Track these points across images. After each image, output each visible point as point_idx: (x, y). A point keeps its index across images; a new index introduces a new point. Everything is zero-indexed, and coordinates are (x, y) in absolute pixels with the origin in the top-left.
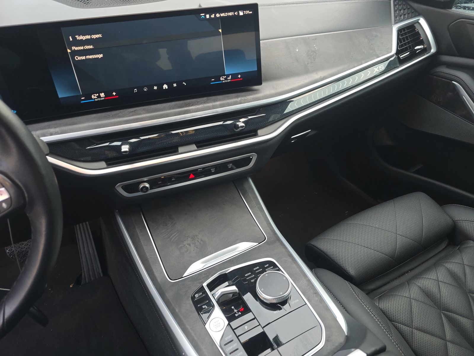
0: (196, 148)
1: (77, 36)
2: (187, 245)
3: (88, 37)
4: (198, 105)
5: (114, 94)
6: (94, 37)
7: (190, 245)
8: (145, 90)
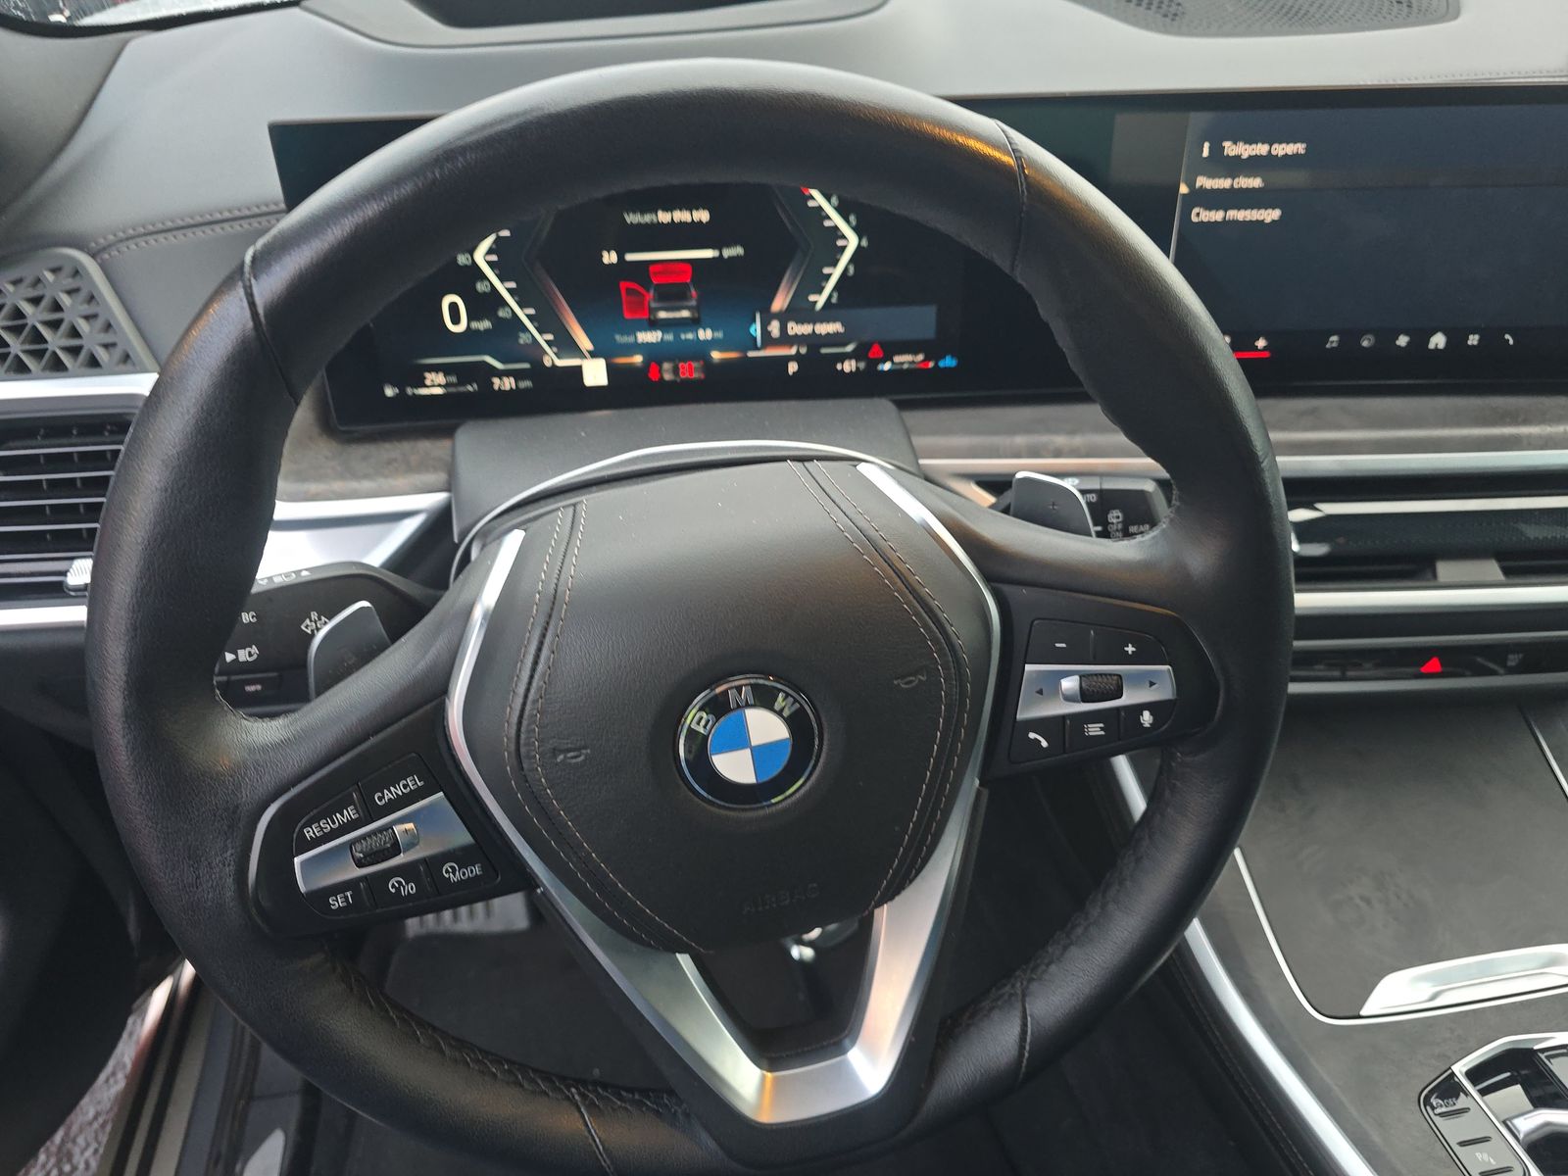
0: (1500, 576)
1: (1227, 144)
2: (1358, 901)
3: (1262, 149)
4: (1550, 426)
5: (1261, 343)
6: (1281, 149)
7: (1368, 901)
8: (1365, 344)
